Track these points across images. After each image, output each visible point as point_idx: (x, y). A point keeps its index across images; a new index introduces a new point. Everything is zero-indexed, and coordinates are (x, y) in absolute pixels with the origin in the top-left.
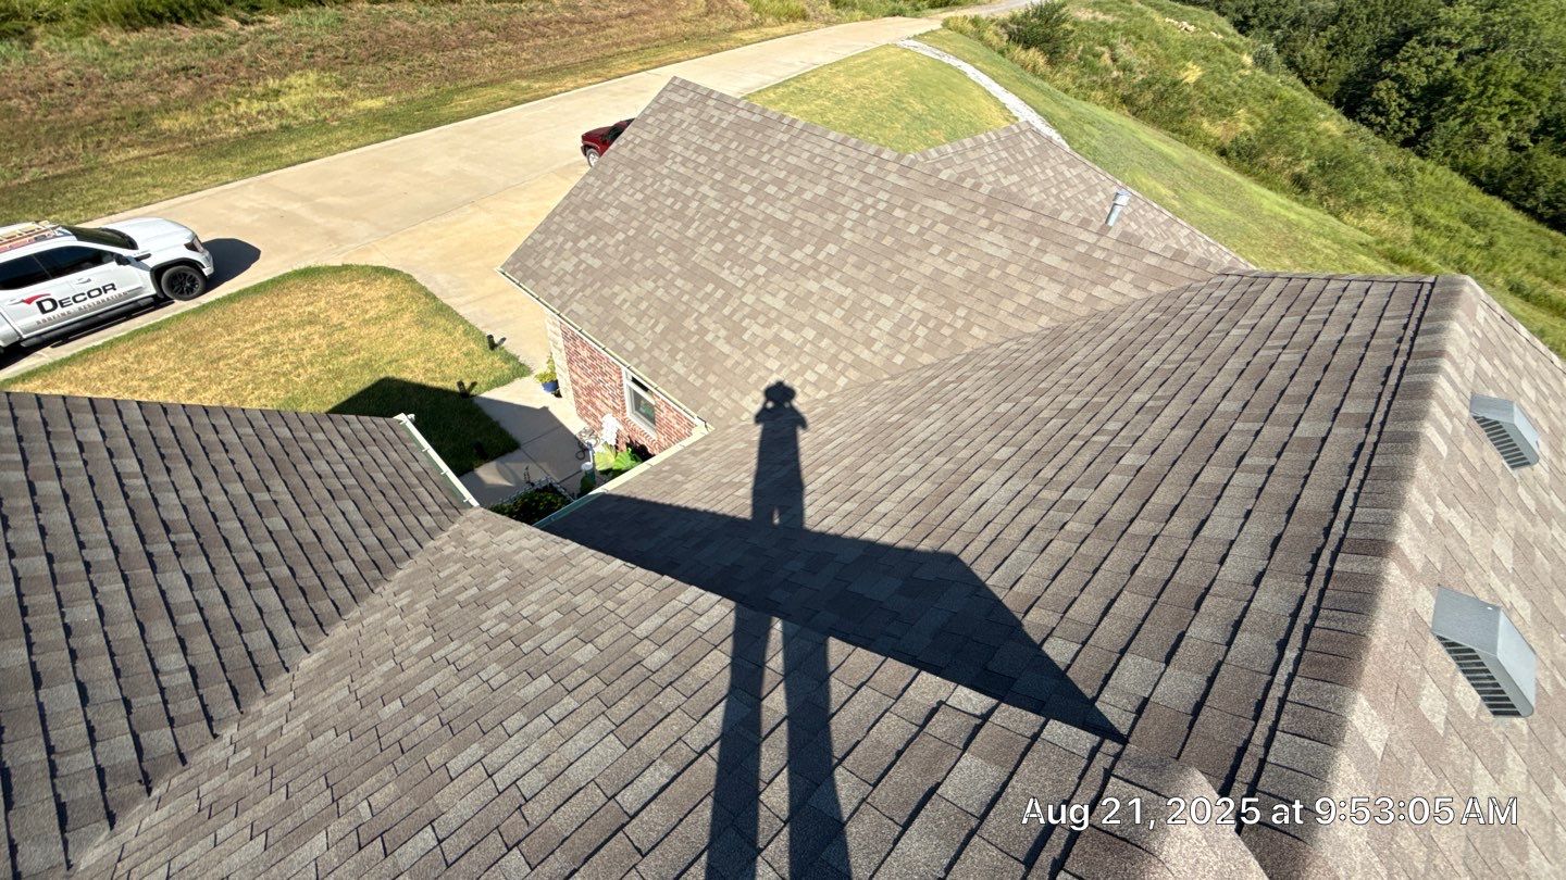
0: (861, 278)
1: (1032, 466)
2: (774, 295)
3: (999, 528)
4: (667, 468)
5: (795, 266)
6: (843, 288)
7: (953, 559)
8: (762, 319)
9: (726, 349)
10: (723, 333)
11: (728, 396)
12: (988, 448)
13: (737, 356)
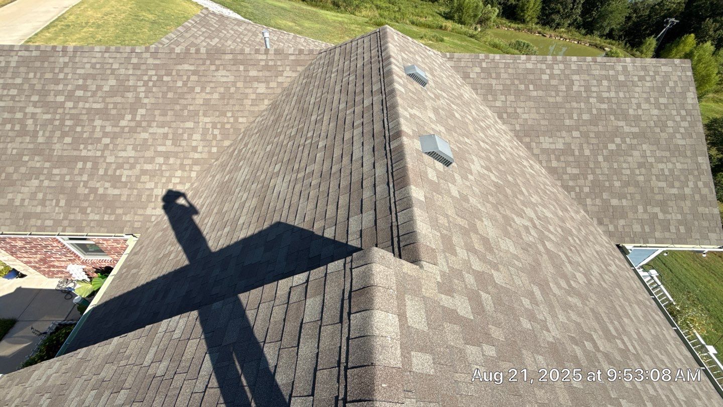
0: (168, 120)
1: (290, 167)
2: (125, 150)
3: (289, 200)
4: (124, 270)
5: (126, 130)
6: (162, 129)
7: (279, 224)
8: (126, 166)
9: (117, 192)
10: (107, 185)
11: (136, 214)
12: (270, 169)
13: (126, 192)
